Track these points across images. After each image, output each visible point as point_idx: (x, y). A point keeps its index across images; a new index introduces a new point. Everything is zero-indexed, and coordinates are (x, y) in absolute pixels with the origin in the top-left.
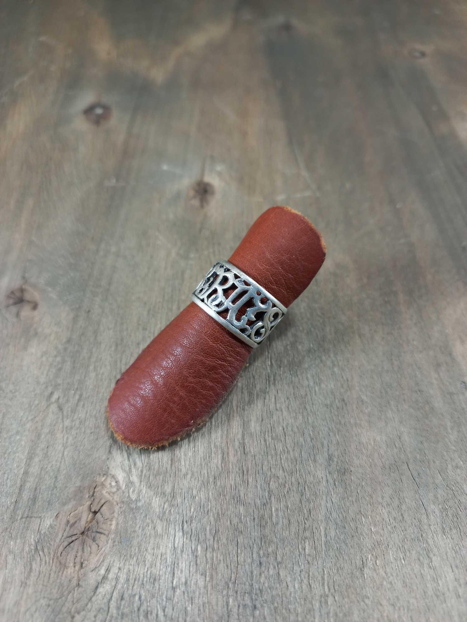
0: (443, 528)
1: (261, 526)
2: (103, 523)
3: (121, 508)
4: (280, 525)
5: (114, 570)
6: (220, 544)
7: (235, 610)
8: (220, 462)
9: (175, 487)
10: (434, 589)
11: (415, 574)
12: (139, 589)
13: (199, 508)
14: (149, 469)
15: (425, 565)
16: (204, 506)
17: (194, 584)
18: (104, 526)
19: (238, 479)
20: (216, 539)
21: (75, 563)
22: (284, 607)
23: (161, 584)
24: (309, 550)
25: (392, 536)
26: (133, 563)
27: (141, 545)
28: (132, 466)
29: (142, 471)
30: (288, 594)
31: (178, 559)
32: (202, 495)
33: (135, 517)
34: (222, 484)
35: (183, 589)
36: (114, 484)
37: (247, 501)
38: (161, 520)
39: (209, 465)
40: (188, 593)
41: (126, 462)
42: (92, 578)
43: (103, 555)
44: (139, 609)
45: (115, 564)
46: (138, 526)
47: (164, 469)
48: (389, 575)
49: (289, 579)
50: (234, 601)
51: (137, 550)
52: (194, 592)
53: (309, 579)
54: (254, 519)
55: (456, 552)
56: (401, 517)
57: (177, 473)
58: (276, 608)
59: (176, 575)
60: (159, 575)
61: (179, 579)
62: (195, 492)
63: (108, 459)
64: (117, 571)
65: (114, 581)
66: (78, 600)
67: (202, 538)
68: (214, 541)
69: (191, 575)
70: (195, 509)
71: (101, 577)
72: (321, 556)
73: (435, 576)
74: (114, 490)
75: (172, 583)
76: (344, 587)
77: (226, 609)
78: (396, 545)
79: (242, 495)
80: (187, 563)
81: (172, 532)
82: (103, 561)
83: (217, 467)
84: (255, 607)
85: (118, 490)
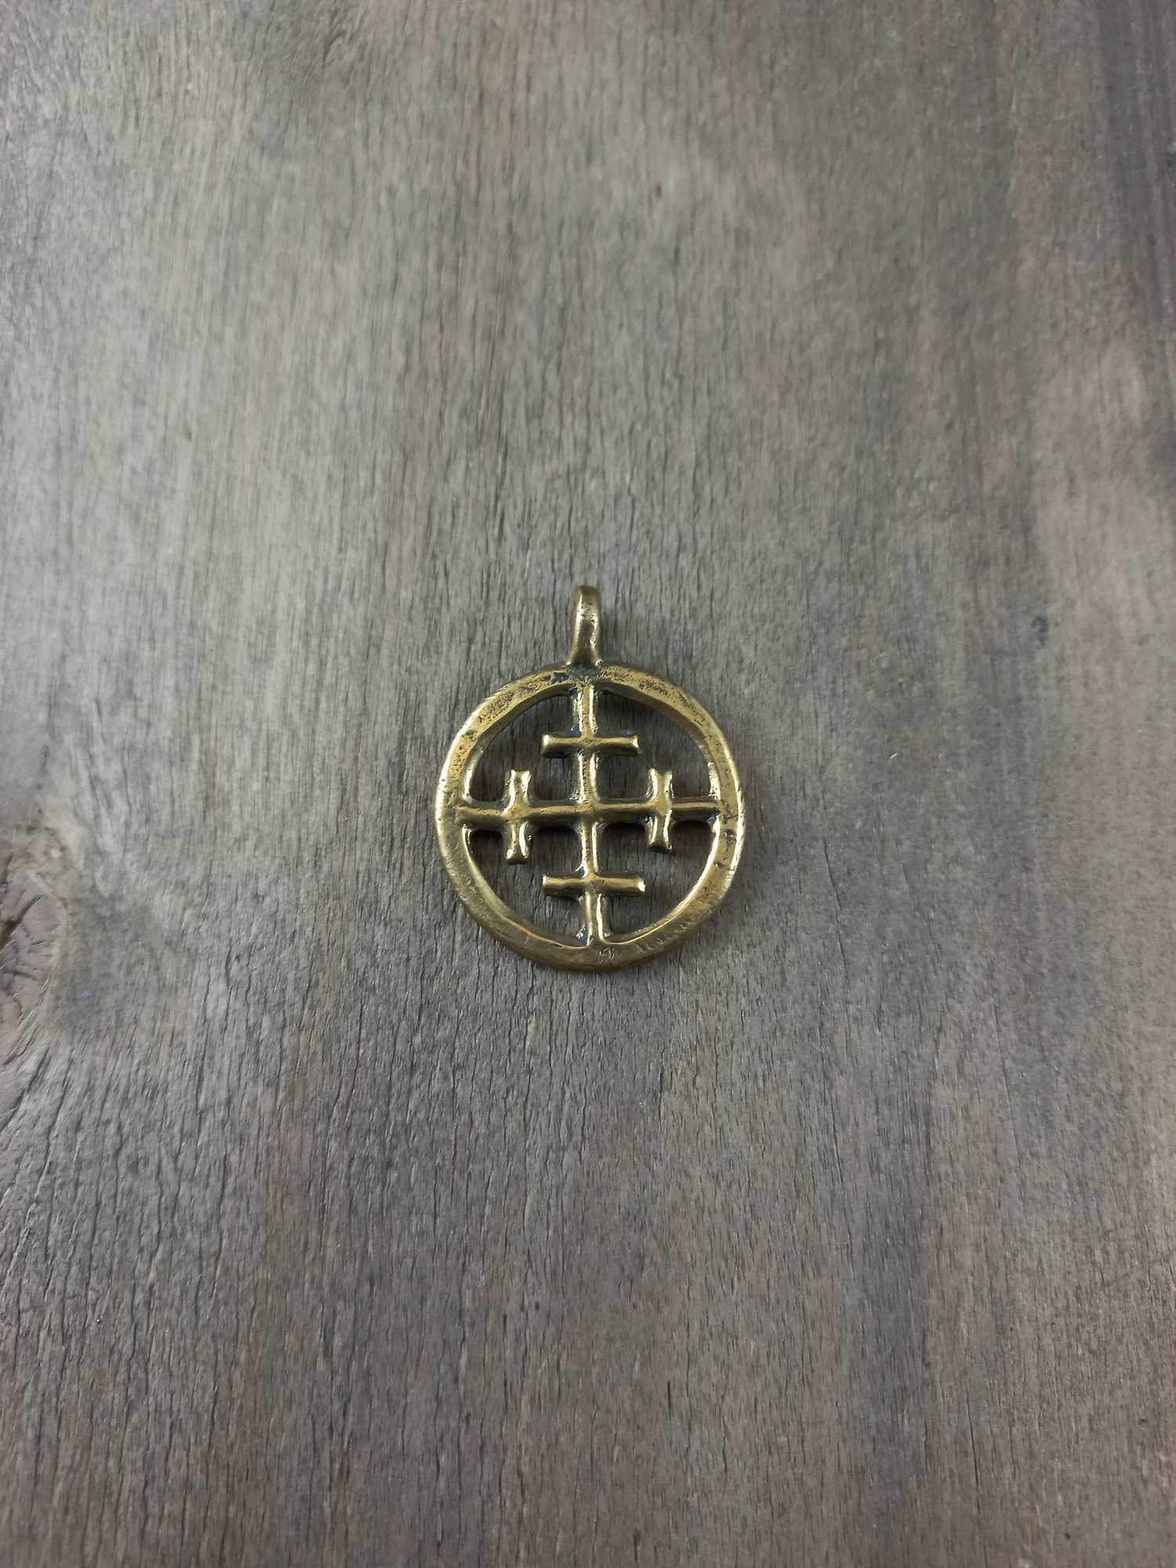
0: (880, 1011)
1: (422, 978)
2: (30, 952)
3: (73, 914)
4: (471, 979)
6: (318, 1016)
7: (342, 1167)
8: (333, 813)
9: (214, 871)
10: (822, 1148)
11: (783, 1112)
12: (117, 1111)
13: (271, 927)
14: (148, 820)
15: (813, 1095)
16: (284, 920)
17: (248, 1104)
18: (32, 959)
19: (377, 858)
20: (309, 1001)
22: (458, 1165)
23: (171, 1101)
24: (534, 1040)
25: (748, 1020)
26: (103, 1050)
27: (122, 1009)
28: (103, 811)
29: (127, 825)
30: (472, 1136)
31: (213, 1047)
32: (281, 893)
33: (108, 938)
34: (335, 869)
35: (221, 1115)
36: (55, 854)
37: (394, 917)
38: (174, 951)
39: (305, 817)
40: (233, 1125)
41: (87, 799)
43: (33, 1027)
44: (117, 1153)
45: (60, 1051)
46: (116, 962)
47: (186, 822)
48: (721, 1111)
49: (477, 1105)
50: (341, 1147)
51: (113, 1023)
52: (248, 1124)
53: (525, 1108)
54: (408, 959)
55: (898, 1070)
56: (778, 977)
57: (219, 833)
58: (437, 1169)
59: (205, 1083)
60: (165, 1080)
61: (213, 1093)
62: (262, 886)
63: (39, 787)
64: (64, 1067)
65: (59, 1087)
67: (274, 1000)
68: (303, 1008)
69: (243, 1083)
70: (260, 929)
71: (29, 1078)
72: (561, 1056)
73: (831, 1121)
74: (55, 868)
75: (197, 1099)
76: (607, 1133)
77: (320, 1163)
78: (753, 1045)
79: (385, 899)
80: (235, 1057)
81: (202, 981)
82: (32, 1041)
83: (325, 825)
84: (389, 1164)
85: (65, 868)
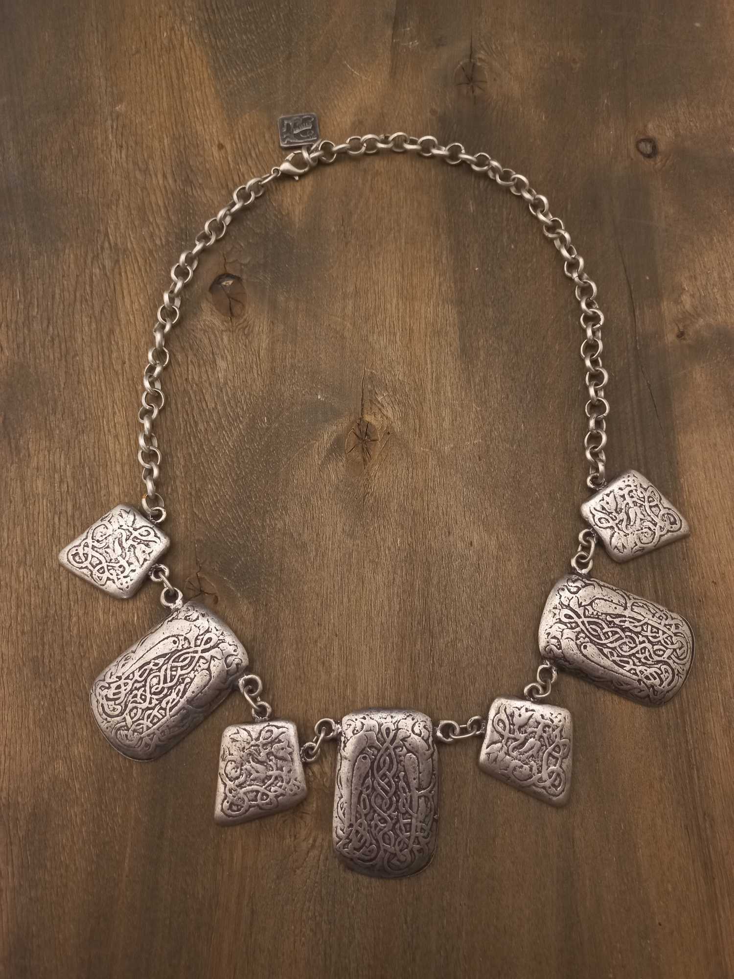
5: (319, 840)
21: (290, 836)
42: (304, 846)
66: (297, 860)
